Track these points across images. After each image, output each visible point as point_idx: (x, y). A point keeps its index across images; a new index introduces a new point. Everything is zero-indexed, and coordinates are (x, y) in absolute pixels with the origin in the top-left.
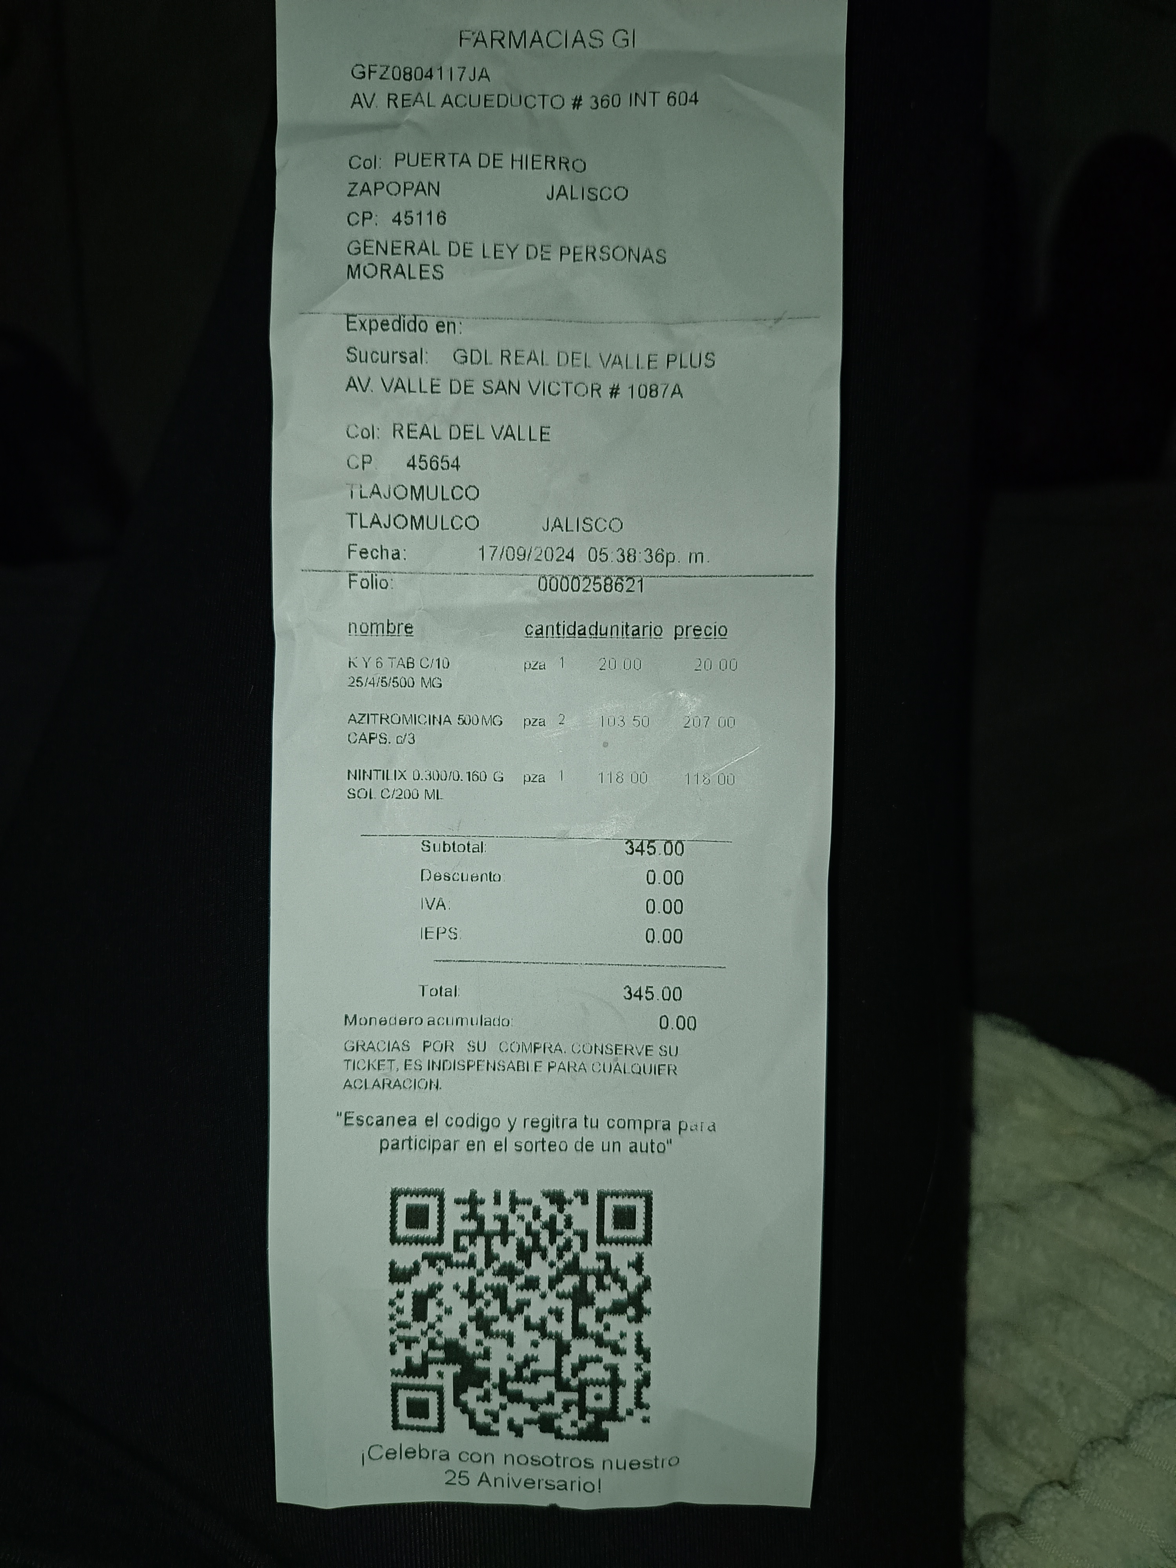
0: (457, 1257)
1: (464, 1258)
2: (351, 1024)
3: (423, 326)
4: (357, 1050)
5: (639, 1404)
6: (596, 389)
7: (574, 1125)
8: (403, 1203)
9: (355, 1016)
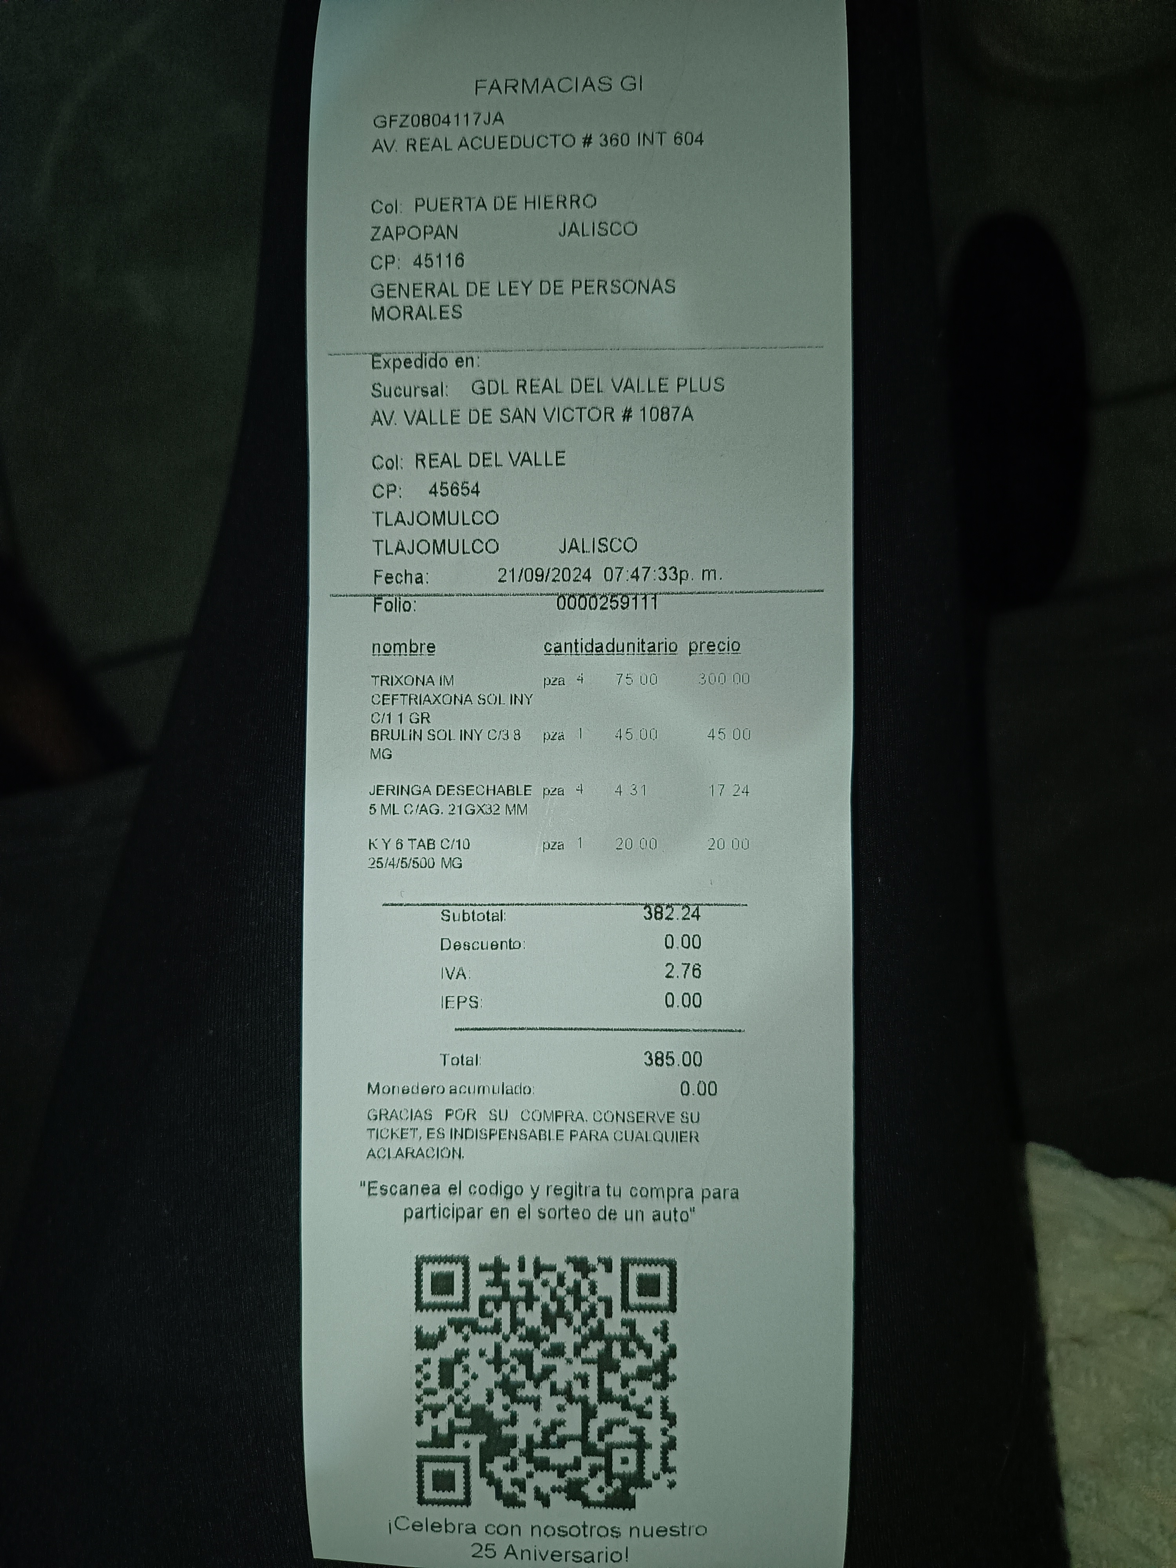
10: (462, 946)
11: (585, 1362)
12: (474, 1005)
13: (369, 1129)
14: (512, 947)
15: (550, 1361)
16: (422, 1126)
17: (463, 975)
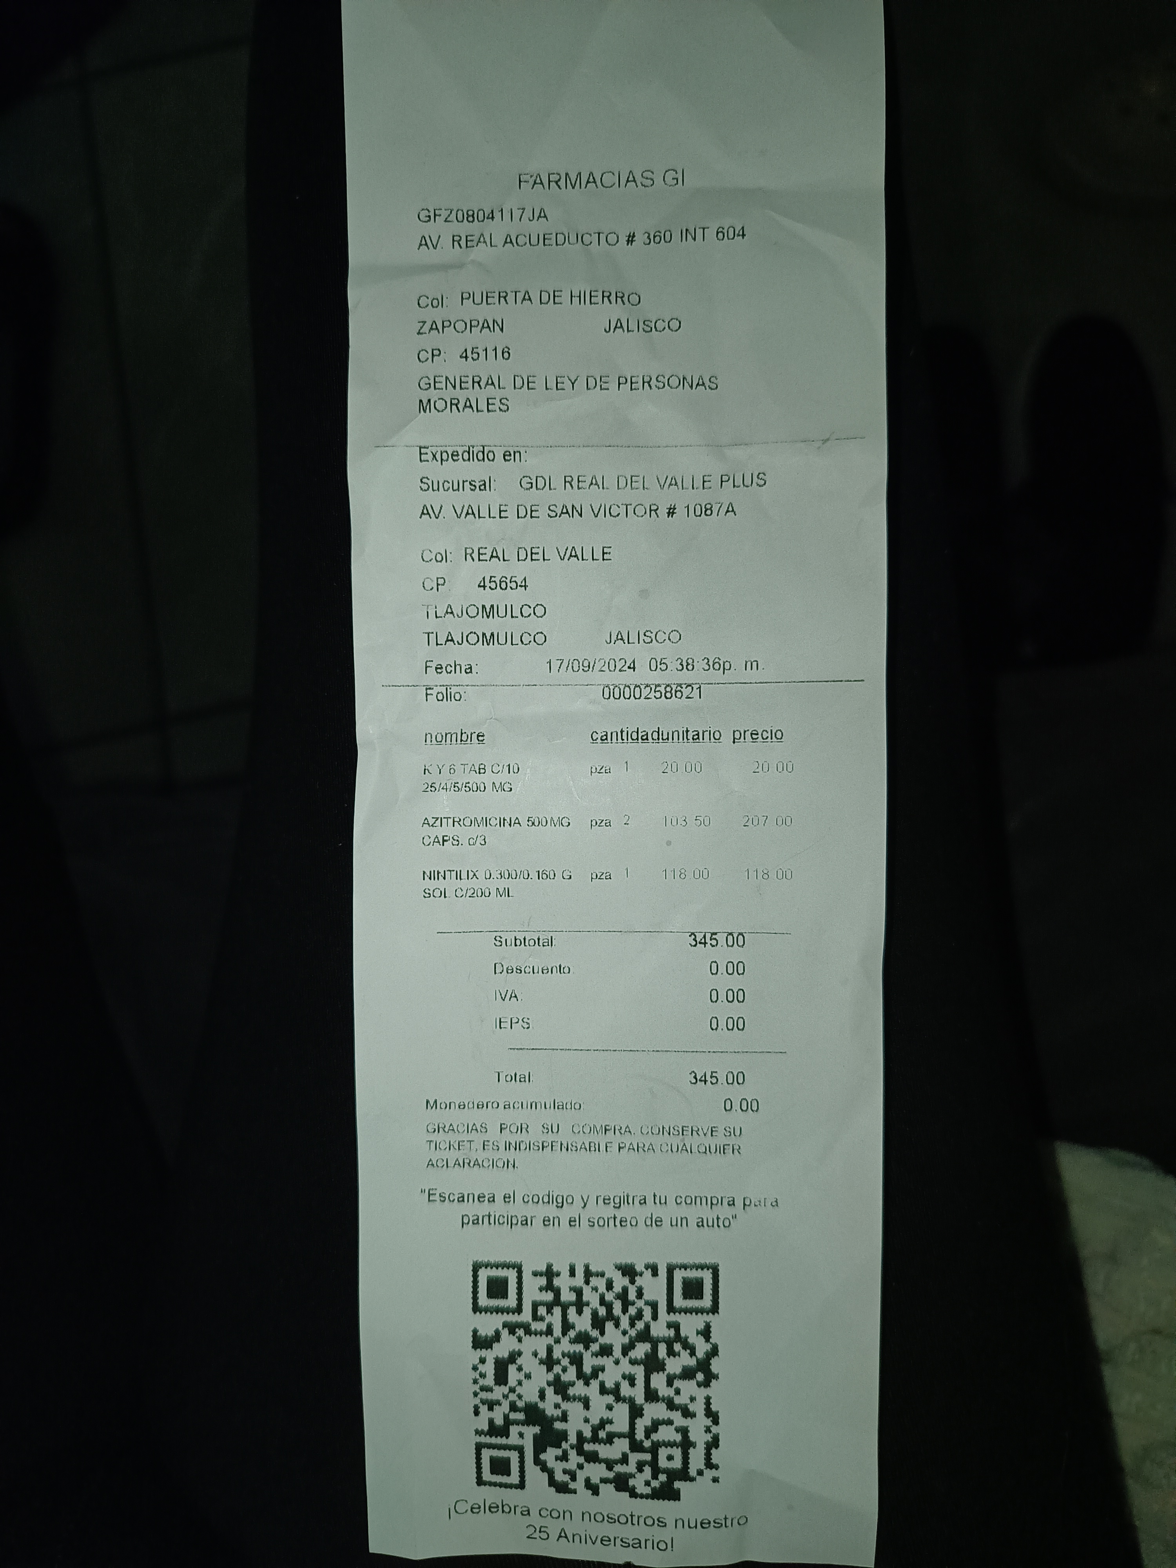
0: (536, 1326)
1: (541, 1326)
2: (432, 1108)
3: (491, 456)
4: (439, 1132)
5: (710, 1464)
6: (653, 510)
7: (644, 1202)
8: (484, 1275)
9: (436, 1101)
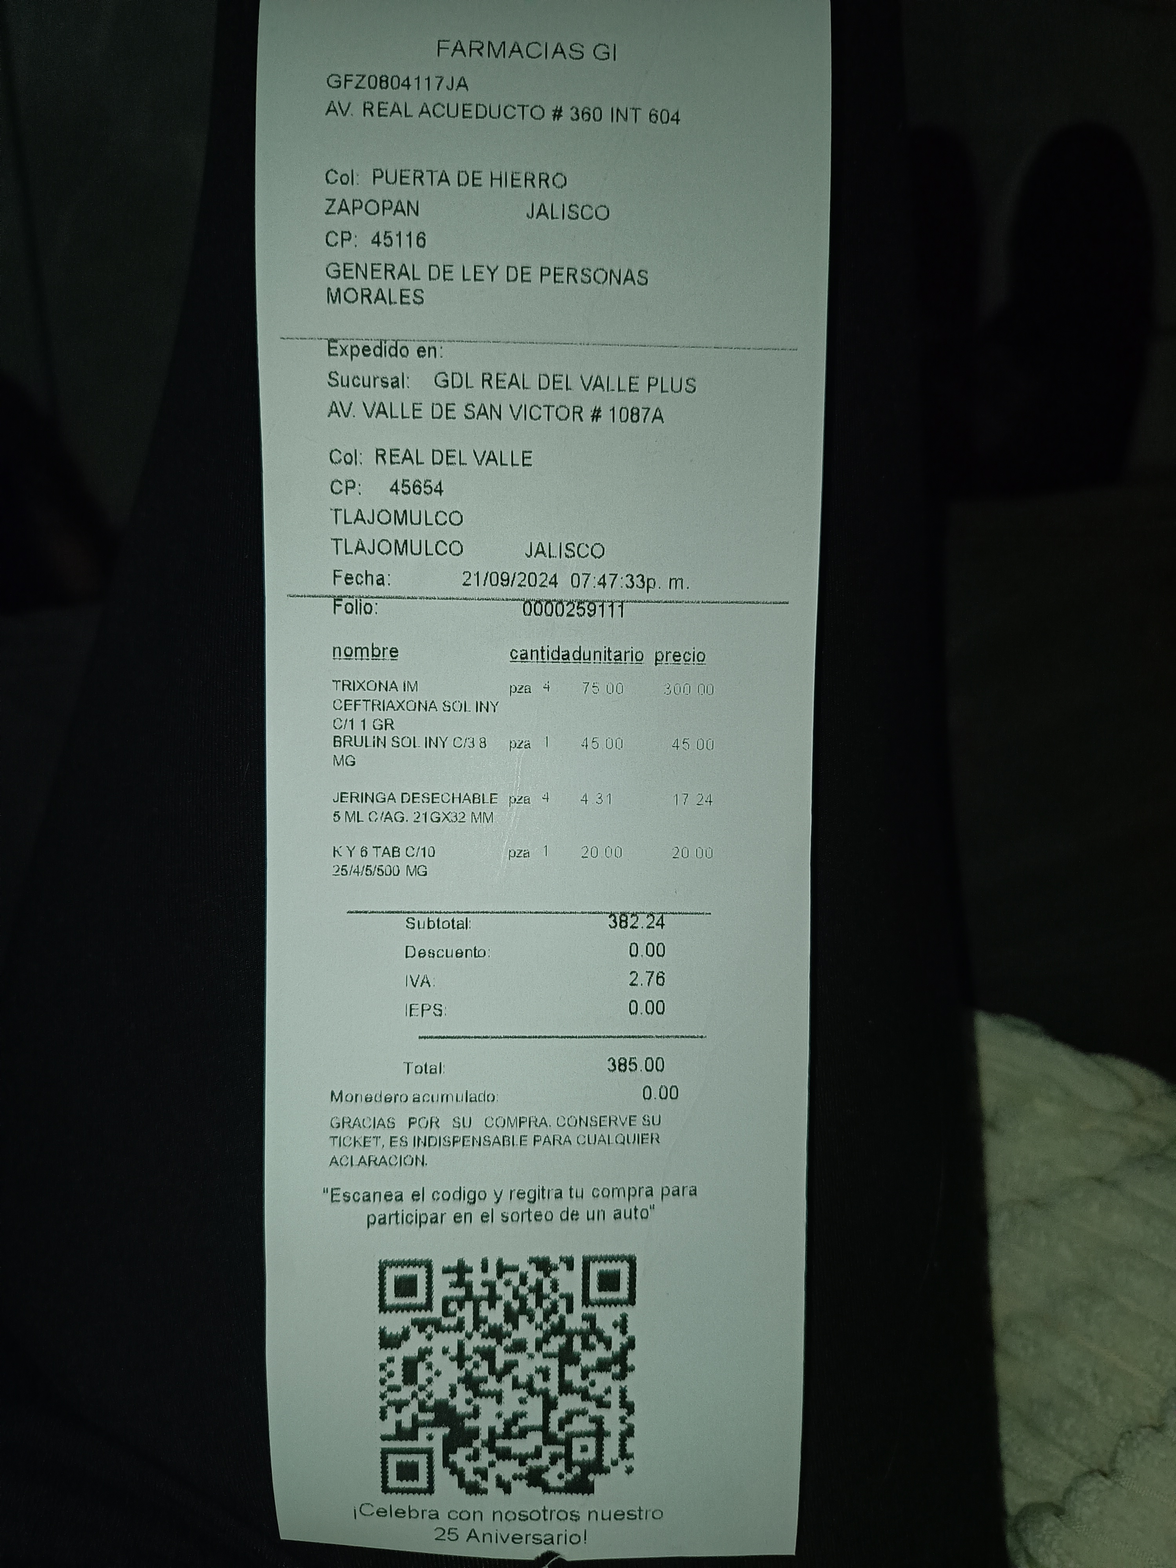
10: (427, 953)
11: (545, 1356)
12: (438, 1013)
13: (332, 1137)
14: (477, 955)
15: (512, 1357)
16: (385, 1134)
17: (428, 982)
